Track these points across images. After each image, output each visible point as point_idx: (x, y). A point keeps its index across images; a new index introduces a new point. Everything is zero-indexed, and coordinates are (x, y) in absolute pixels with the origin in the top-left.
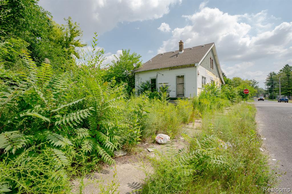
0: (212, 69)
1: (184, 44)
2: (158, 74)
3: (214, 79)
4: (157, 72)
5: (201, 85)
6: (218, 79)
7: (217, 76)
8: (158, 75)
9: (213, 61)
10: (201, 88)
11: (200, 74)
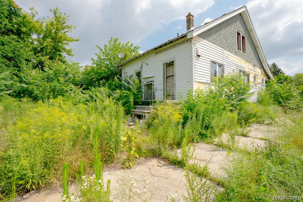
0: (242, 52)
1: (194, 19)
2: (143, 64)
3: (247, 70)
4: (142, 61)
5: (209, 77)
6: (259, 71)
7: (254, 66)
8: (143, 66)
9: (246, 38)
10: (209, 82)
11: (203, 55)
